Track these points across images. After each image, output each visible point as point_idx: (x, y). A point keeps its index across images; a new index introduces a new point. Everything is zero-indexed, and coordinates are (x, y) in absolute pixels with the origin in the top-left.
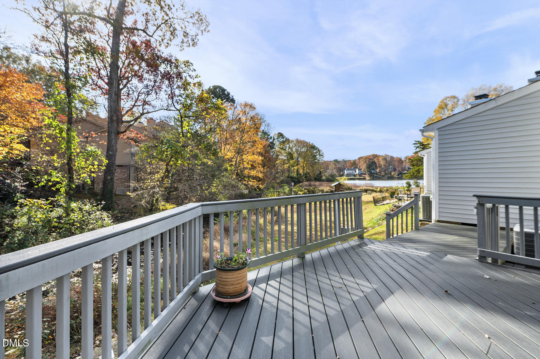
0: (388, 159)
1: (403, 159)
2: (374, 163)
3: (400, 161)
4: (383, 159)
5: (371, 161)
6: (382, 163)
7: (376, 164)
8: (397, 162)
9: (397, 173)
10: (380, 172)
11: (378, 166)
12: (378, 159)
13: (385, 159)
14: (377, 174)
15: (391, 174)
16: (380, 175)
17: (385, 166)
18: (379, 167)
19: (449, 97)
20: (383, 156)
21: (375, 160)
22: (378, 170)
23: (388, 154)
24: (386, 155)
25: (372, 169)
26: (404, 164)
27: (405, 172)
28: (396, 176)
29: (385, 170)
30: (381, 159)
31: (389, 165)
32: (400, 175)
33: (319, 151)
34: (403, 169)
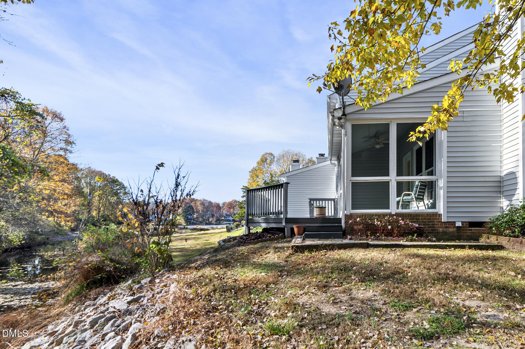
0: (206, 204)
1: (221, 205)
2: (191, 207)
3: (218, 207)
4: (200, 204)
5: (188, 205)
6: (200, 208)
7: (193, 209)
8: (215, 208)
9: (215, 220)
10: (197, 218)
11: (195, 211)
12: (195, 204)
13: (203, 204)
14: (194, 220)
15: (209, 220)
16: (197, 221)
17: (203, 211)
18: (197, 212)
19: (268, 154)
20: (201, 200)
21: (193, 204)
22: (195, 216)
23: (206, 199)
24: (204, 200)
25: (188, 214)
26: (222, 210)
27: (223, 218)
28: (213, 222)
29: (203, 216)
30: (198, 203)
31: (207, 211)
32: (218, 222)
33: (124, 188)
34: (221, 216)
